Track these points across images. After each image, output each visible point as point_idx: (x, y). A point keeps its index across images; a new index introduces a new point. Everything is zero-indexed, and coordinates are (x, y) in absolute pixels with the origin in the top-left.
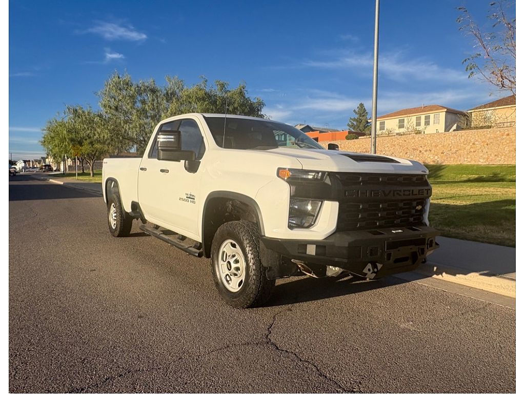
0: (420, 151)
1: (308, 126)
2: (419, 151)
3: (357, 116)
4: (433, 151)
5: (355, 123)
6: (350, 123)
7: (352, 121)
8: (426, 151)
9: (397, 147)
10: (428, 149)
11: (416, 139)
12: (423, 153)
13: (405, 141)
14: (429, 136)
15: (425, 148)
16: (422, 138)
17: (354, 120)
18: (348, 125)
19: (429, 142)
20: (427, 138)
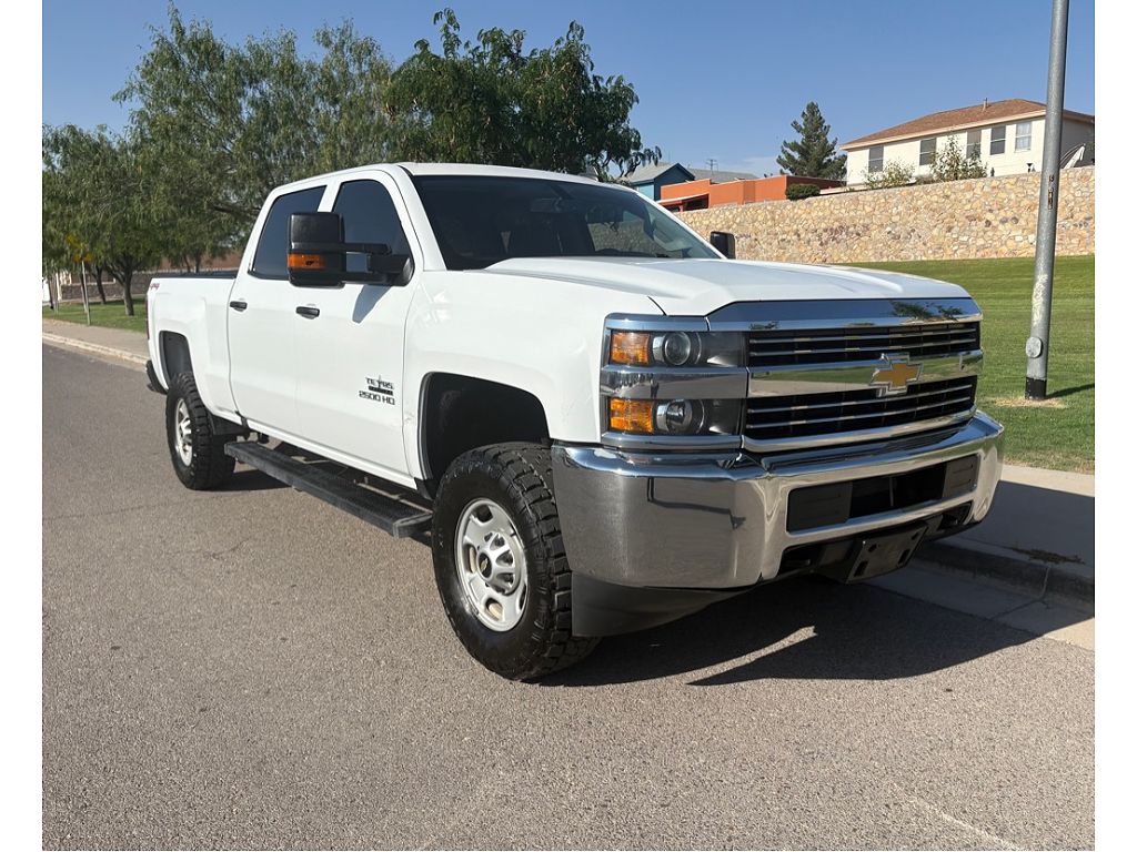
0: (988, 223)
1: (678, 167)
2: (984, 222)
3: (799, 138)
4: (1022, 222)
5: (796, 156)
6: (783, 157)
7: (790, 152)
8: (1004, 221)
9: (924, 215)
10: (1010, 215)
11: (978, 191)
12: (995, 228)
13: (948, 197)
14: (1012, 181)
15: (1002, 213)
16: (994, 188)
17: (795, 147)
18: (780, 161)
19: (1013, 196)
20: (1008, 186)
